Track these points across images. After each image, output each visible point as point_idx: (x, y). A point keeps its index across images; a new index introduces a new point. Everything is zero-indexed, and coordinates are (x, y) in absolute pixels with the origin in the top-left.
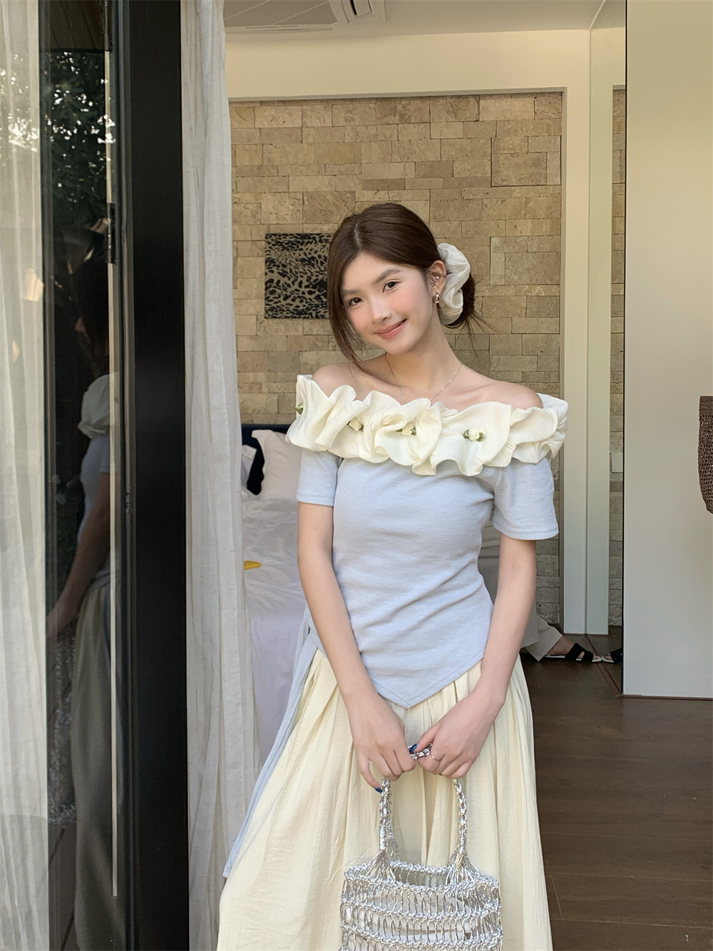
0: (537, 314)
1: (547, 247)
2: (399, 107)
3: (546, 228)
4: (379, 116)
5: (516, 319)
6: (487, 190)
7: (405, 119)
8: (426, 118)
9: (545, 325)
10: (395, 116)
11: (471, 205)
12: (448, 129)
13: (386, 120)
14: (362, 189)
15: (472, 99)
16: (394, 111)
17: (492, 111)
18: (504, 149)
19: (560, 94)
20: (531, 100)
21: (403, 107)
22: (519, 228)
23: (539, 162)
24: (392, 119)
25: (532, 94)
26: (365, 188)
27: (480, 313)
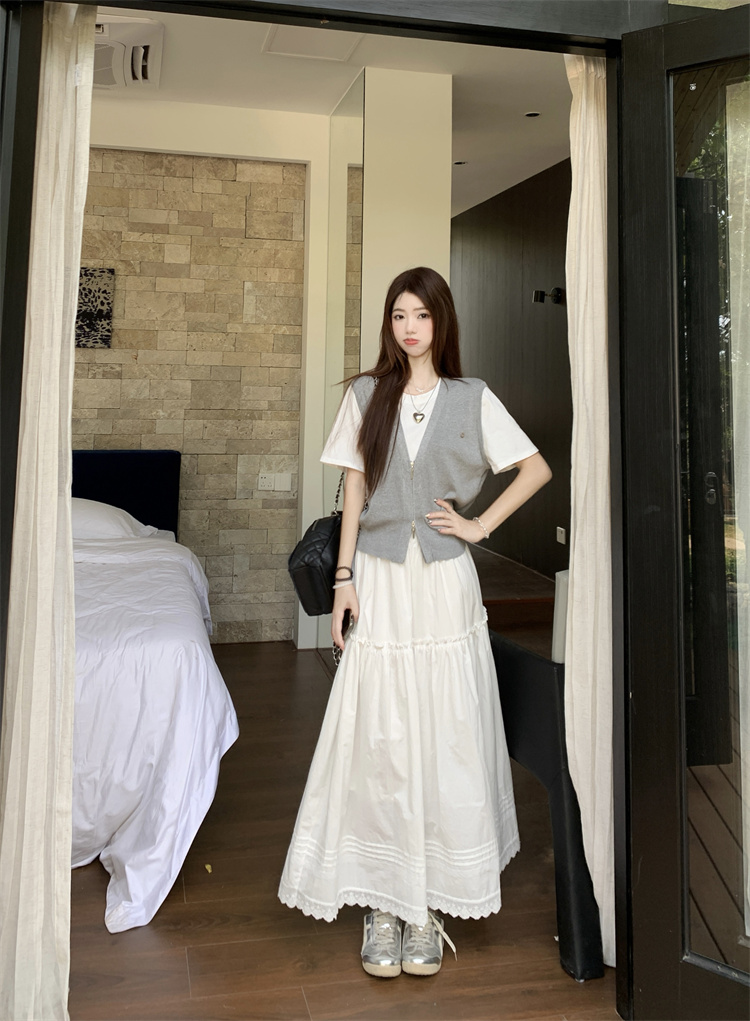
0: (283, 350)
1: (292, 293)
2: (165, 162)
3: (291, 277)
4: (146, 167)
5: (264, 355)
6: (242, 241)
7: (170, 173)
8: (190, 173)
9: (289, 360)
10: (161, 168)
11: (227, 252)
12: (208, 185)
13: (153, 171)
14: (129, 230)
15: (230, 162)
16: (160, 165)
17: (247, 174)
18: (257, 207)
19: (304, 166)
20: (281, 168)
21: (169, 162)
22: (269, 275)
23: (286, 220)
24: (157, 171)
25: (281, 163)
26: (131, 230)
27: (233, 348)
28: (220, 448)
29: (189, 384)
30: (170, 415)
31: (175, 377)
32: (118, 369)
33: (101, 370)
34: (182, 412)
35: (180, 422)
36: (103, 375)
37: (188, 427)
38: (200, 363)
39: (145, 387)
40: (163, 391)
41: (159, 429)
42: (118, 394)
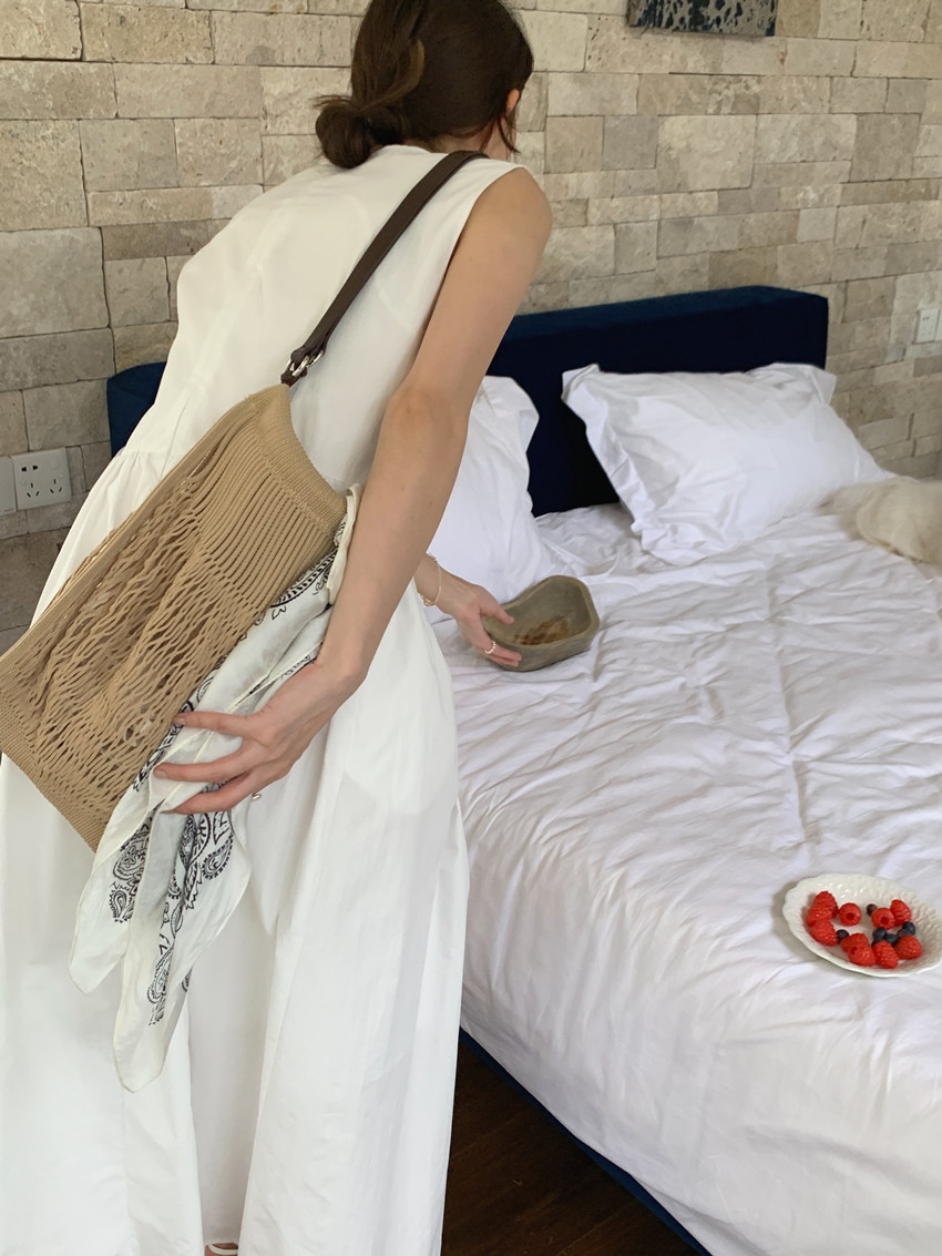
27: (922, 31)
28: (876, 267)
29: (851, 125)
30: (822, 197)
31: (837, 108)
32: (756, 88)
33: (730, 93)
34: (838, 189)
35: (832, 213)
36: (733, 108)
37: (842, 224)
38: (874, 71)
39: (794, 133)
40: (818, 141)
41: (803, 233)
42: (751, 152)
